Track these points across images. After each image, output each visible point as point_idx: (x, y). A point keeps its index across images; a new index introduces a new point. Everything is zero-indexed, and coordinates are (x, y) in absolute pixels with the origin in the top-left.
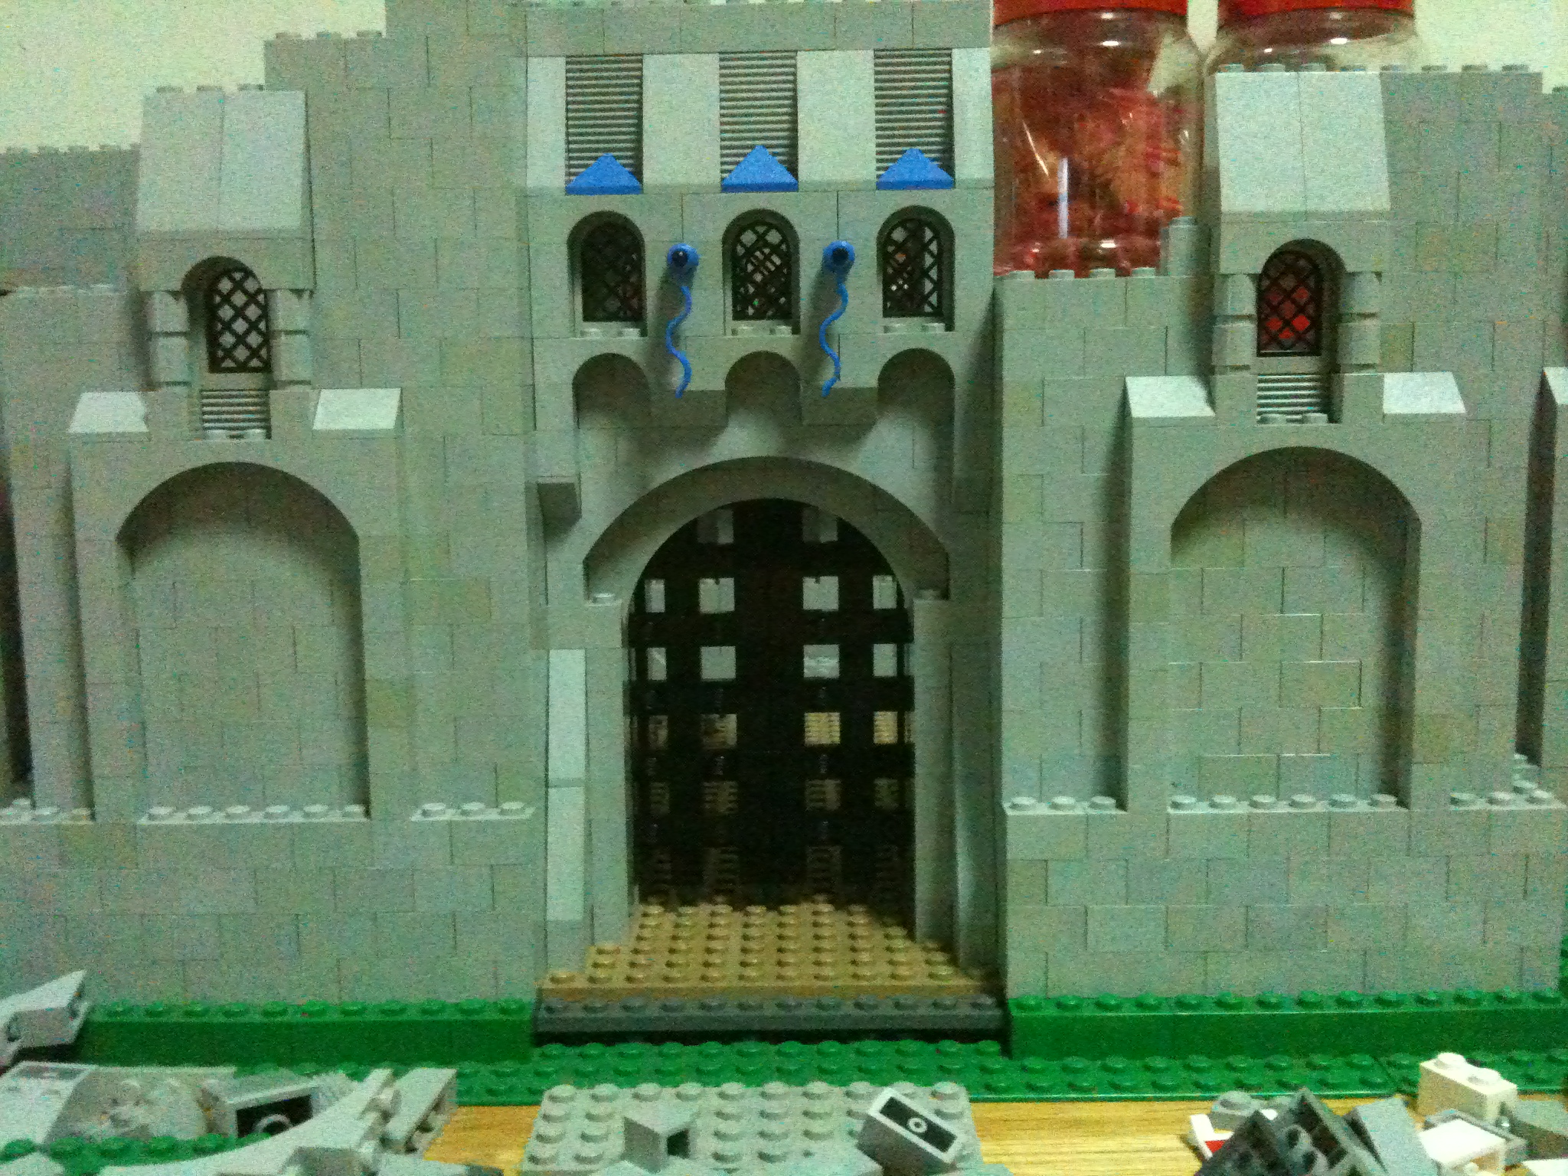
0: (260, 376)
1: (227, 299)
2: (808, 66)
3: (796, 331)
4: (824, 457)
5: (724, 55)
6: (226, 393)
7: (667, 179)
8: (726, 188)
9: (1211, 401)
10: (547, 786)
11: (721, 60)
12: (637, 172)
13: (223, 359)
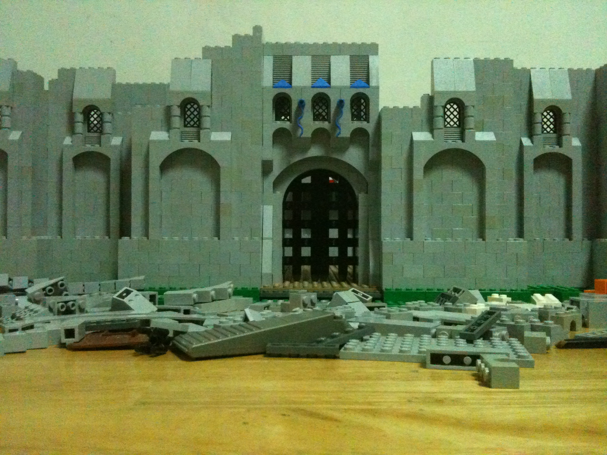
0: (197, 128)
1: (189, 110)
2: (333, 59)
3: (330, 122)
4: (335, 156)
5: (313, 56)
6: (188, 132)
7: (298, 85)
8: (313, 87)
9: (433, 137)
10: (262, 239)
11: (312, 57)
12: (291, 83)
13: (188, 124)
